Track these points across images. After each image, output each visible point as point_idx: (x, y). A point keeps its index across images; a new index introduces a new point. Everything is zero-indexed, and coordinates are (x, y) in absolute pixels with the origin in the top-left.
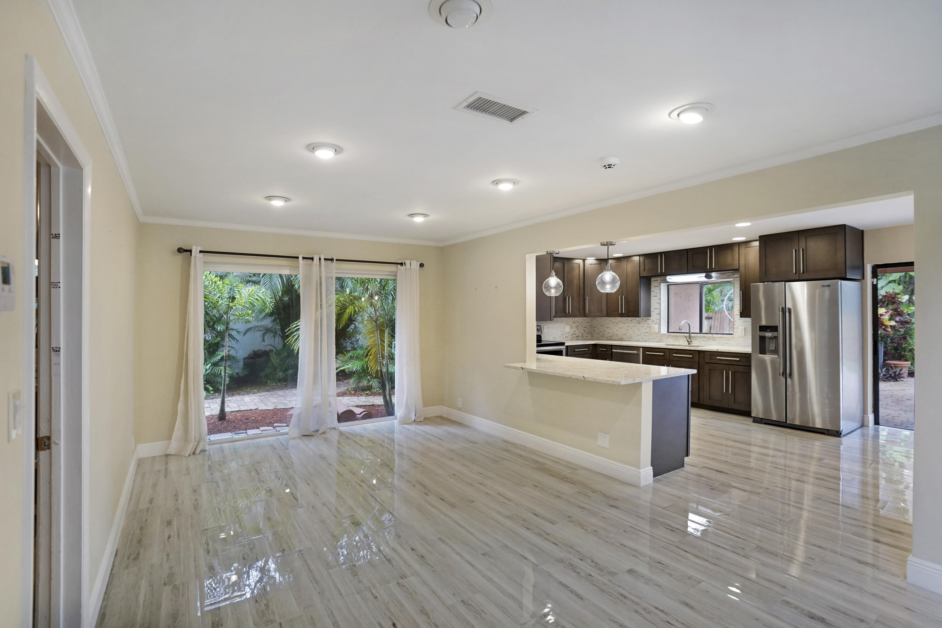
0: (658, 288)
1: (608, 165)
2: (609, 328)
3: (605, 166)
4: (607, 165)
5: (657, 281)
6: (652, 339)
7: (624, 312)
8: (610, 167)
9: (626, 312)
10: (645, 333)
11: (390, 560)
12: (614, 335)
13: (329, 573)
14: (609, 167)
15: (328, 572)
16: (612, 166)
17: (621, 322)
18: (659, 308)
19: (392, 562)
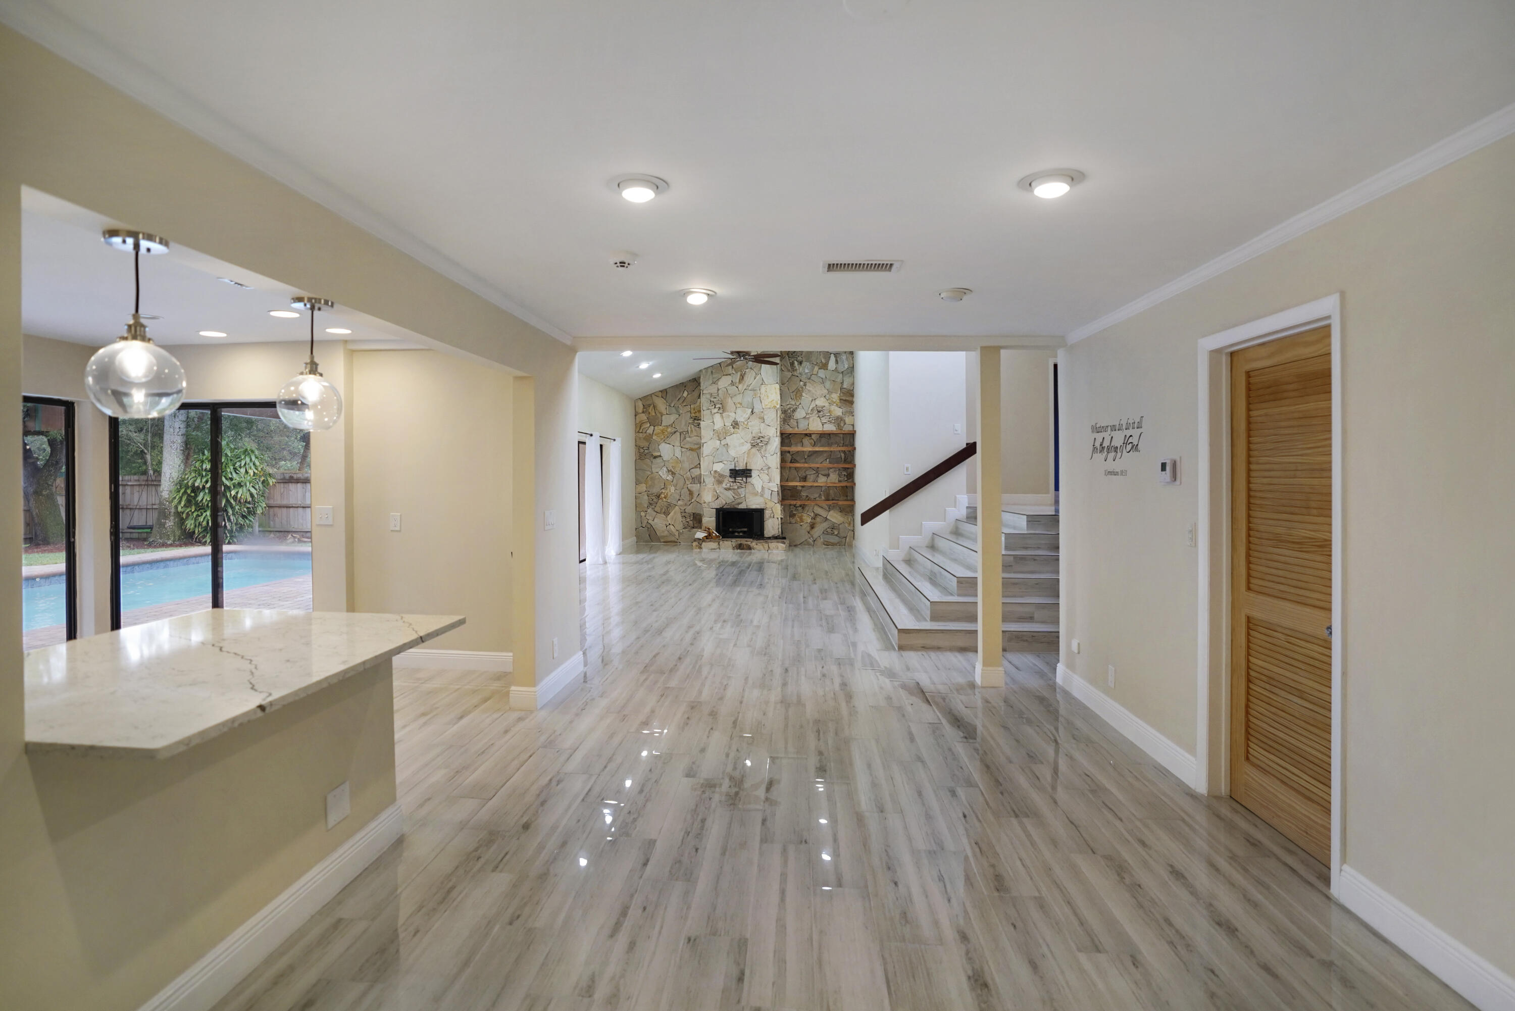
1: (620, 263)
3: (616, 263)
4: (618, 263)
8: (624, 266)
11: (939, 880)
13: (1039, 891)
14: (621, 266)
15: (1040, 894)
16: (626, 265)
19: (938, 876)
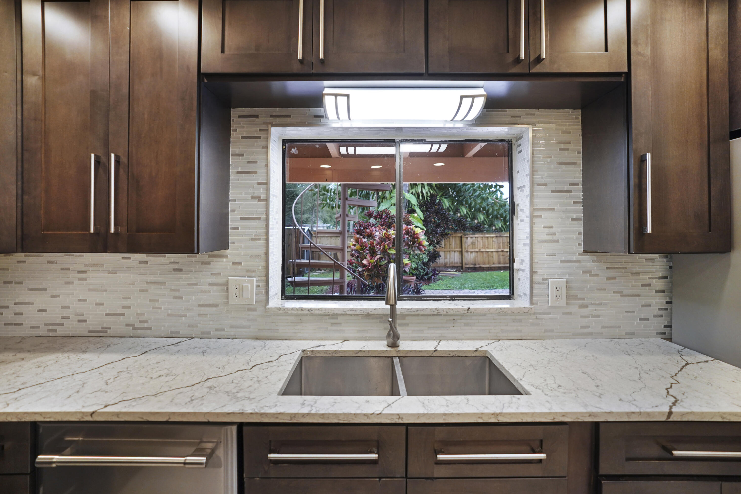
0: (260, 143)
2: (45, 290)
5: (257, 116)
6: (232, 327)
7: (112, 231)
9: (122, 230)
10: (200, 306)
12: (68, 317)
17: (102, 266)
18: (263, 216)
